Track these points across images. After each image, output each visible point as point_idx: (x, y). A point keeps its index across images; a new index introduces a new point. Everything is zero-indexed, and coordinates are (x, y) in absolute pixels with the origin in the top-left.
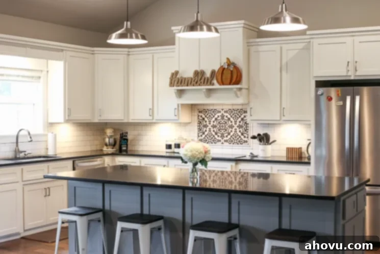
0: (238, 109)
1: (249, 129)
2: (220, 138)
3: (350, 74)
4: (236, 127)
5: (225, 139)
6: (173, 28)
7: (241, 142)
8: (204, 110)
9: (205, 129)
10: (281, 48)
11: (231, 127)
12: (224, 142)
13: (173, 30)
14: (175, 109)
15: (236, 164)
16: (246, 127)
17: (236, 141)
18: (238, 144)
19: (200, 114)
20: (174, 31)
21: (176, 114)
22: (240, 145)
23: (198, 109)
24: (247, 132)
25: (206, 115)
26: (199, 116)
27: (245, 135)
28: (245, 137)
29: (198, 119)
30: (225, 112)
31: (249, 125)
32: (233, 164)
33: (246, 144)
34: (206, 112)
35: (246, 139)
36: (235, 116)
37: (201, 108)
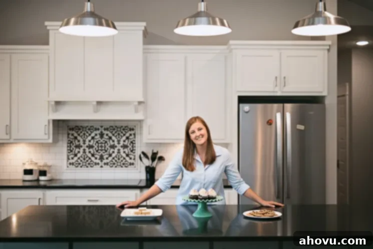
0: (122, 127)
1: (136, 148)
2: (98, 161)
3: (277, 89)
4: (119, 147)
5: (105, 161)
6: (47, 23)
7: (125, 165)
8: (77, 126)
9: (77, 150)
10: (186, 58)
11: (113, 147)
12: (103, 165)
13: (46, 26)
14: (46, 126)
15: (141, 191)
16: (133, 147)
17: (119, 164)
18: (122, 167)
19: (71, 132)
20: (48, 28)
21: (47, 132)
22: (124, 168)
23: (68, 126)
24: (134, 153)
25: (79, 132)
26: (68, 134)
27: (131, 156)
28: (131, 159)
29: (68, 137)
30: (105, 129)
31: (136, 145)
32: (137, 191)
33: (132, 166)
34: (80, 129)
35: (132, 161)
36: (119, 134)
37: (72, 125)
